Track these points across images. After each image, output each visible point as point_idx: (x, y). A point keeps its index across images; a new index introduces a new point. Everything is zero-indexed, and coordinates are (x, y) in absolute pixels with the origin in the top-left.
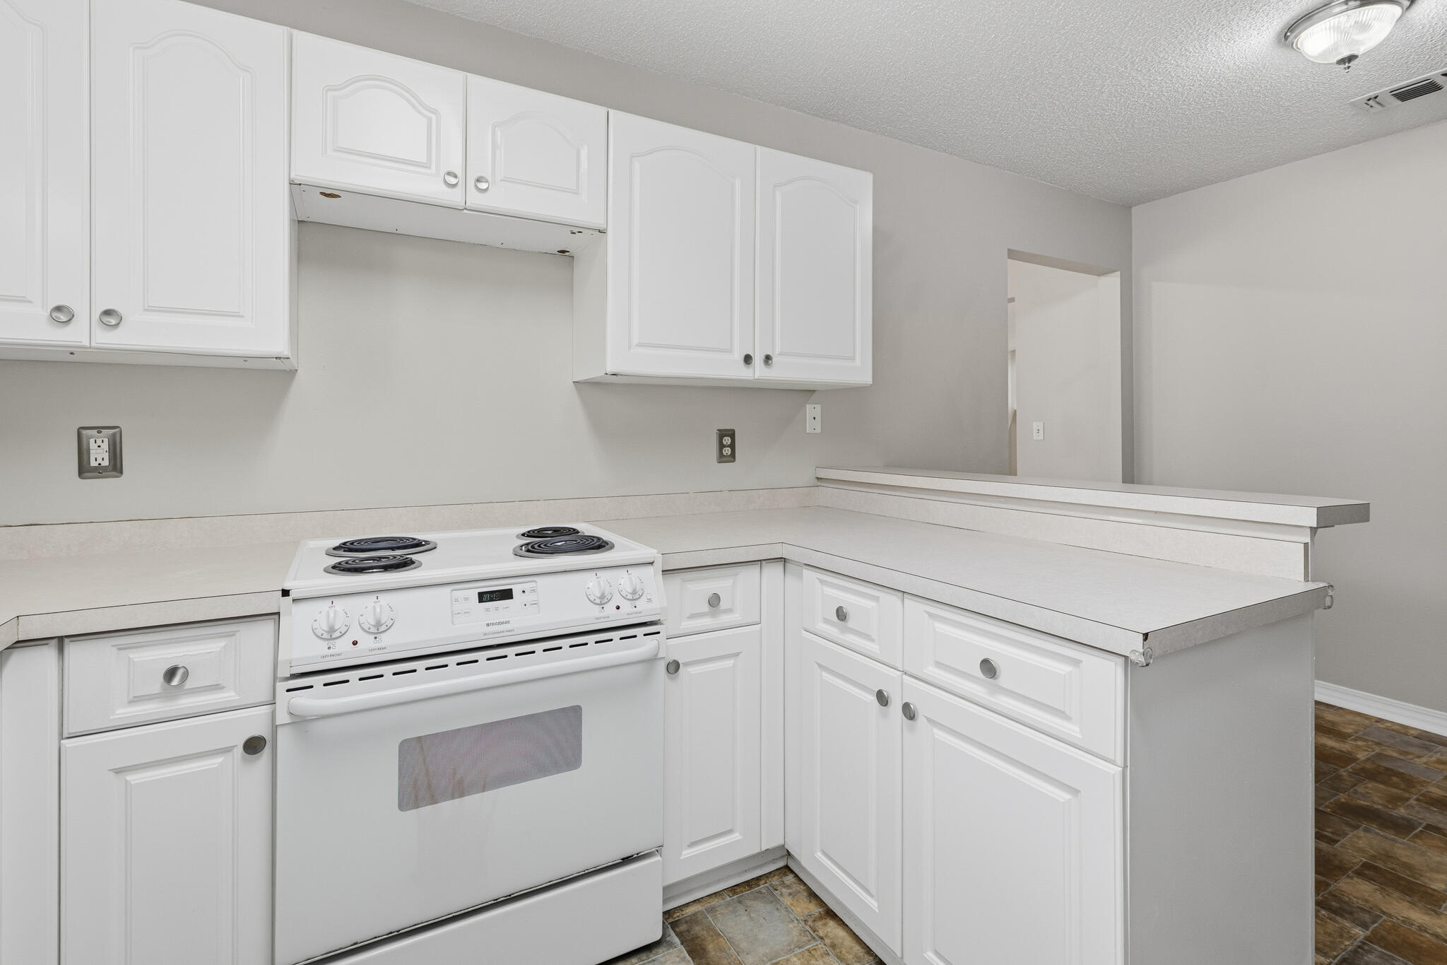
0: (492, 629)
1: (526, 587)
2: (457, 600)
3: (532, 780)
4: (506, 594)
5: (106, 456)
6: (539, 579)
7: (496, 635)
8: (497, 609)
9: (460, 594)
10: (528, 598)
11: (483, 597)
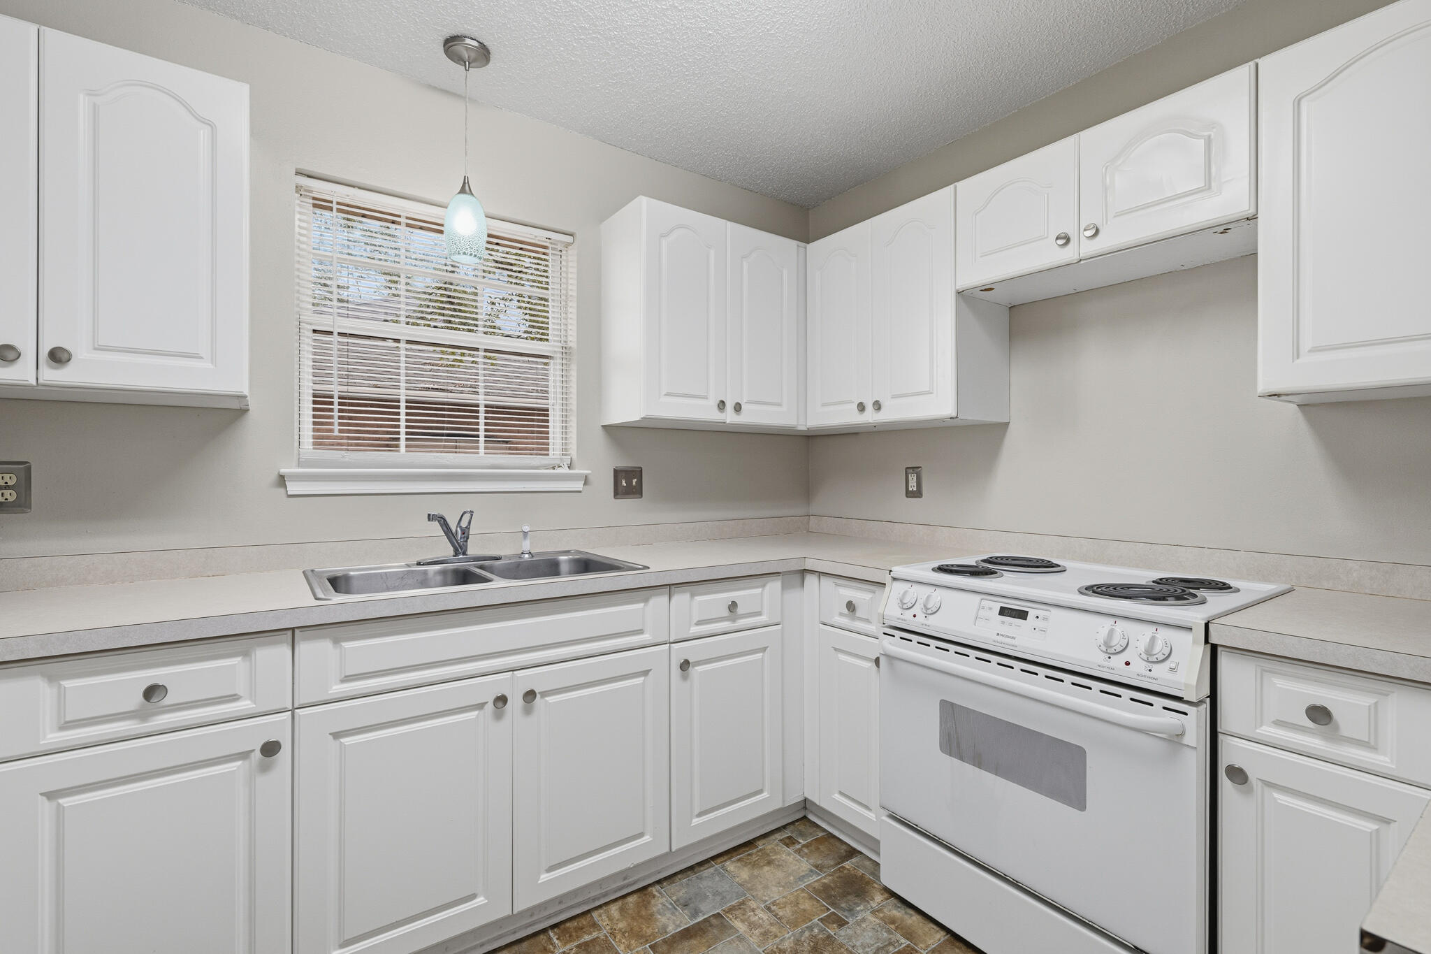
0: (1000, 638)
1: (1041, 613)
2: (983, 608)
3: (1037, 792)
4: (1023, 615)
5: (915, 484)
6: (1054, 611)
7: (1004, 646)
8: (1011, 624)
9: (986, 603)
10: (1040, 624)
11: (1004, 611)
